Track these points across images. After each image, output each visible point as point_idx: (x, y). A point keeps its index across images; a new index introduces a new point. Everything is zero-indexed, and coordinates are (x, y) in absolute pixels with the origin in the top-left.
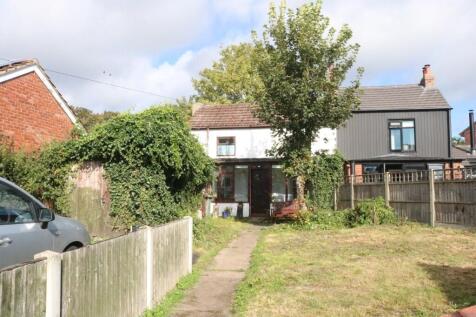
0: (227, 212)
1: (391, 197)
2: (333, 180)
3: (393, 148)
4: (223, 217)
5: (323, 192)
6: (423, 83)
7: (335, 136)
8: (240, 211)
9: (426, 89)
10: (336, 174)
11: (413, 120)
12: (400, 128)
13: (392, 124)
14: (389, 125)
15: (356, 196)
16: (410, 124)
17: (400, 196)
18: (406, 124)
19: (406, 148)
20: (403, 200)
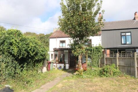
0: (60, 67)
1: (119, 64)
2: (98, 56)
3: (123, 43)
4: (59, 69)
5: (95, 60)
6: (134, 19)
7: (101, 39)
8: (65, 67)
9: (135, 21)
10: (100, 53)
11: (130, 32)
12: (125, 36)
13: (122, 34)
14: (121, 34)
15: (106, 62)
16: (129, 34)
17: (122, 64)
18: (127, 34)
19: (128, 43)
20: (123, 65)
